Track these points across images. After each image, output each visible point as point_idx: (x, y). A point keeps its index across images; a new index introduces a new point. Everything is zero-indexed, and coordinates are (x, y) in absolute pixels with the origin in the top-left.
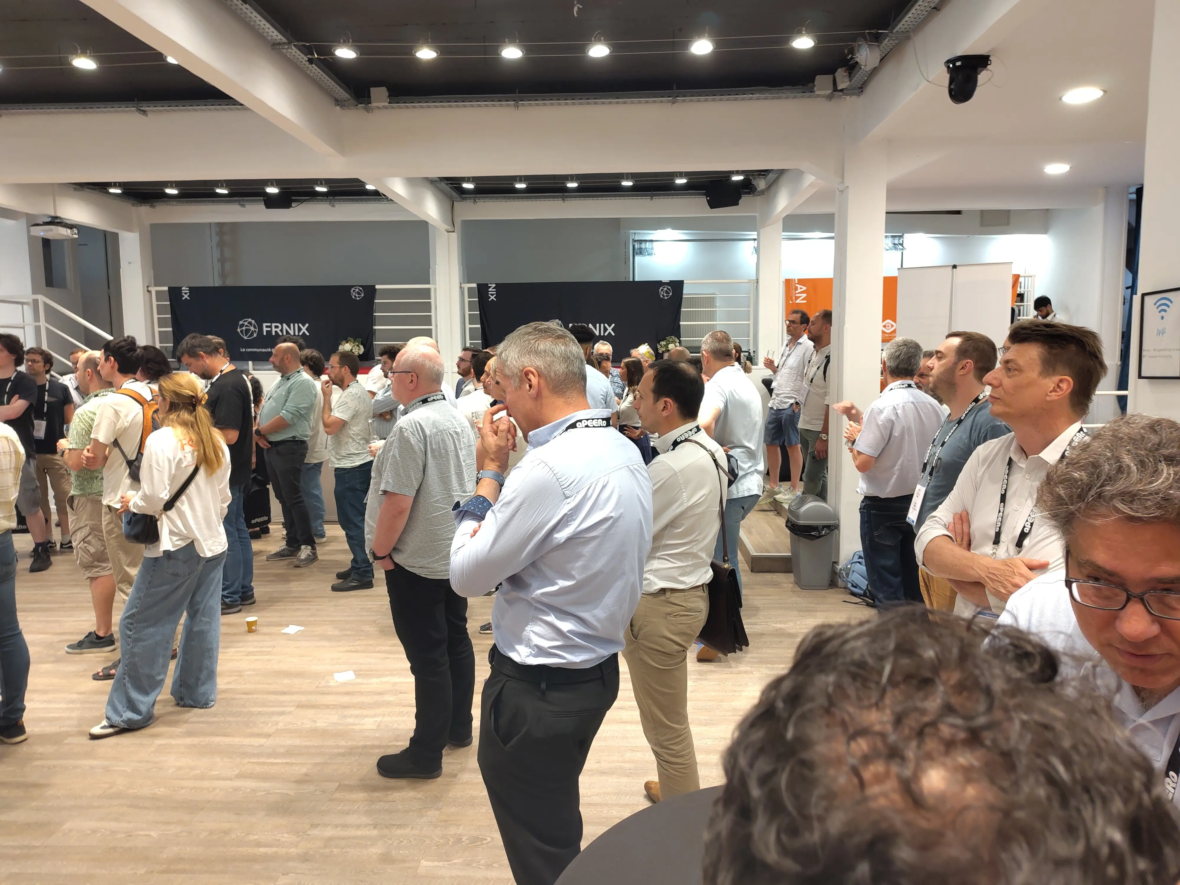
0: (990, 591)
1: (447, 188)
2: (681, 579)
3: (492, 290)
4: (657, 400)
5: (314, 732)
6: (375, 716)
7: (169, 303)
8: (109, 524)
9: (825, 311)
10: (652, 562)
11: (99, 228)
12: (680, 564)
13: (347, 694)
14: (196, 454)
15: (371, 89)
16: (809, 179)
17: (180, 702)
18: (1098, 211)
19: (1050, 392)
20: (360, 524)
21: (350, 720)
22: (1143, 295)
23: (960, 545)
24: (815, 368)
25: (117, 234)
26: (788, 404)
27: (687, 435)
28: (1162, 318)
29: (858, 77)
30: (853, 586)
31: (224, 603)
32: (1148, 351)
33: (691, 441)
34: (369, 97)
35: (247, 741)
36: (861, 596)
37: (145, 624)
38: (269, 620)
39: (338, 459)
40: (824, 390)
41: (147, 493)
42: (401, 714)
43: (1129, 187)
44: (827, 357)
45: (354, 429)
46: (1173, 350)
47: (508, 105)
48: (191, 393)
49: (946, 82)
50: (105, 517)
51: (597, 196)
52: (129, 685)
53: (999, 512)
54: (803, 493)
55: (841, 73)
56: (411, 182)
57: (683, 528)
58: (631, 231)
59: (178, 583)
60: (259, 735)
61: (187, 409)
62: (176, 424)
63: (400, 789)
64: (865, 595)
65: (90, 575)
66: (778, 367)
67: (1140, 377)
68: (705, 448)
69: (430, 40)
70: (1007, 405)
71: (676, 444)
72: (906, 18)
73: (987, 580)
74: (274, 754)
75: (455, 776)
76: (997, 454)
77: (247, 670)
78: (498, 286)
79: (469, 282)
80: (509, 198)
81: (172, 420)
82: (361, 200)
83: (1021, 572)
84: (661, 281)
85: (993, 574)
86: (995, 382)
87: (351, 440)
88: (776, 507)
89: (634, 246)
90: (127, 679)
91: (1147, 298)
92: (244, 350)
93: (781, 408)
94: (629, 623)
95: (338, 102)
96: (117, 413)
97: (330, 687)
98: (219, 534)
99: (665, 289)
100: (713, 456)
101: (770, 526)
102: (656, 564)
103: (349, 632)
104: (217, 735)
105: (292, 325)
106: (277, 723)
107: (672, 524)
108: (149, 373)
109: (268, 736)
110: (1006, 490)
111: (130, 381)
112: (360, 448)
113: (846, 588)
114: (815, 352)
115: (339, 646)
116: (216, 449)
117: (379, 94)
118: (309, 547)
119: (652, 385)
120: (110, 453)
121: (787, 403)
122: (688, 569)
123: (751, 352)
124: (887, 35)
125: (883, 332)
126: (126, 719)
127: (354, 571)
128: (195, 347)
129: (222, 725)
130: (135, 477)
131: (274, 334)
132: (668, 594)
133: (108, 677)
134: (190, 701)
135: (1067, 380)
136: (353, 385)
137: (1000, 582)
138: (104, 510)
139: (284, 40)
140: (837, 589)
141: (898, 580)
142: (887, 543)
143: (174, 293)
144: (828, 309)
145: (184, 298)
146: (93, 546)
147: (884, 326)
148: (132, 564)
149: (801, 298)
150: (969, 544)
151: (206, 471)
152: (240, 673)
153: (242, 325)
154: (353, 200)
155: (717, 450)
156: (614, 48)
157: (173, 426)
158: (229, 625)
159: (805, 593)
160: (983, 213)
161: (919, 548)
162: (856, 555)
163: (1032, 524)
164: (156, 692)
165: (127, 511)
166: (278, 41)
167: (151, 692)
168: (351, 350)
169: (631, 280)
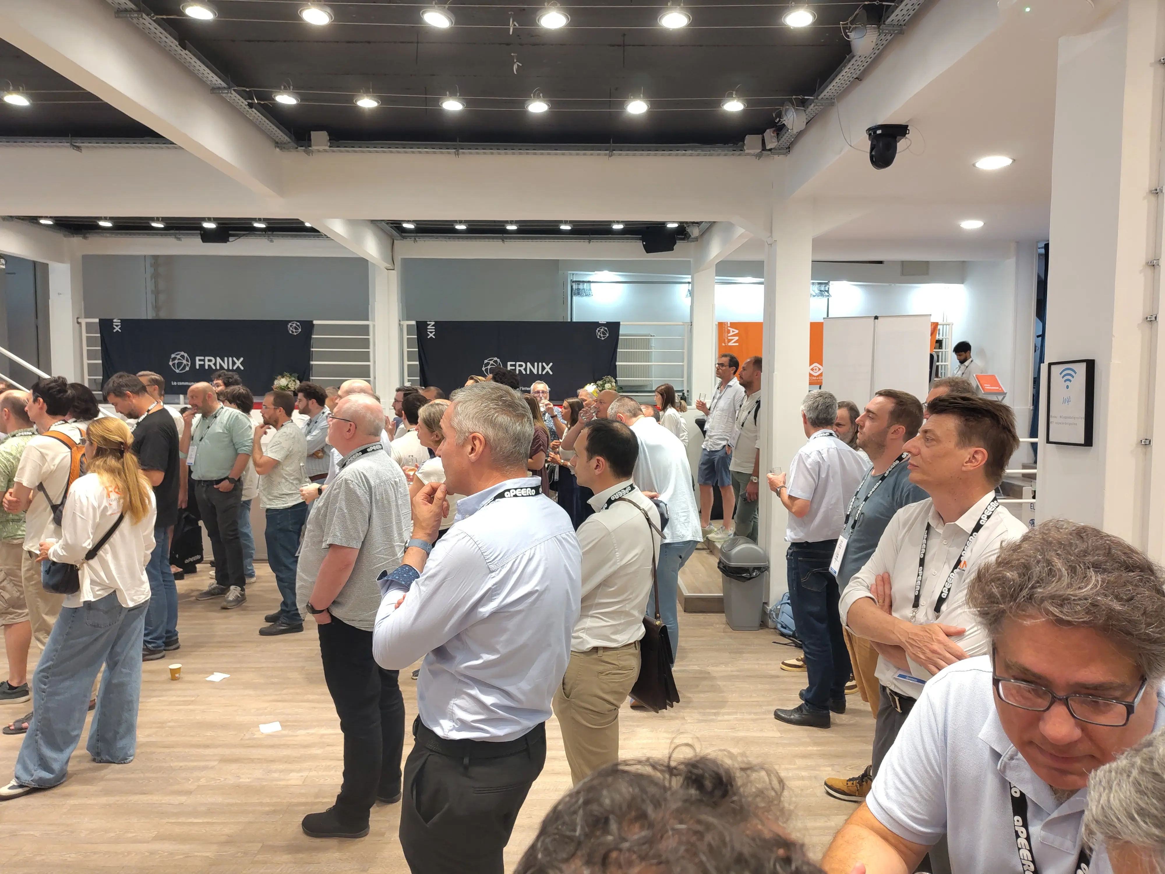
0: (909, 655)
1: (388, 228)
2: (614, 637)
3: (431, 328)
4: (590, 458)
5: (238, 788)
6: (300, 771)
7: (99, 335)
8: (28, 570)
9: (756, 357)
10: (585, 620)
11: (28, 258)
12: (612, 622)
13: (272, 746)
14: (122, 501)
15: (312, 133)
16: (740, 231)
17: (96, 758)
18: (1010, 263)
19: (966, 463)
20: (291, 567)
21: (276, 775)
22: (1050, 365)
23: (882, 607)
24: (746, 413)
25: (48, 264)
26: (721, 446)
27: (621, 494)
28: (1067, 387)
29: (786, 138)
30: (782, 627)
31: (146, 649)
32: (1055, 417)
33: (624, 500)
34: (310, 140)
35: (166, 799)
36: (790, 636)
37: (61, 677)
38: (193, 666)
39: (270, 500)
40: (755, 434)
41: (69, 541)
42: (328, 768)
43: (1038, 242)
44: (757, 402)
45: (287, 469)
46: (1078, 418)
47: (449, 153)
48: (120, 440)
49: (868, 149)
50: (24, 562)
51: (536, 238)
52: (41, 742)
53: (918, 575)
54: (735, 534)
55: (769, 134)
56: (353, 223)
57: (616, 587)
58: (569, 272)
59: (97, 635)
60: (179, 793)
61: (114, 455)
62: (102, 471)
63: (325, 849)
64: (793, 636)
65: (4, 622)
66: (709, 409)
67: (1048, 441)
68: (639, 508)
69: (371, 90)
70: (924, 473)
71: (610, 502)
72: (831, 87)
73: (907, 645)
74: (195, 813)
75: (383, 834)
76: (916, 519)
77: (169, 722)
78: (437, 324)
79: (408, 319)
80: (449, 238)
81: (98, 467)
82: (300, 236)
83: (939, 638)
84: (598, 323)
85: (913, 639)
86: (914, 451)
87: (283, 480)
88: (709, 546)
89: (572, 287)
90: (40, 735)
91: (1053, 367)
92: (175, 383)
93: (713, 450)
94: (562, 682)
95: (278, 144)
96: (43, 456)
97: (254, 739)
98: (143, 583)
99: (602, 330)
100: (646, 514)
101: (703, 565)
102: (588, 623)
103: (276, 680)
104: (136, 794)
105: (226, 359)
106: (199, 779)
107: (605, 583)
108: (75, 411)
109: (189, 793)
110: (924, 554)
111: (59, 423)
112: (294, 488)
113: (775, 628)
114: (746, 397)
115: (265, 695)
116: (142, 496)
117: (320, 138)
118: (239, 588)
119: (586, 443)
120: (34, 496)
121: (720, 444)
122: (620, 628)
123: (685, 392)
124: (813, 101)
125: (810, 375)
126: (37, 778)
127: (284, 614)
128: (122, 386)
129: (140, 782)
130: (58, 521)
131: (207, 367)
132: (600, 652)
133: (20, 730)
134: (107, 756)
135: (982, 452)
136: (288, 424)
137: (919, 648)
138: (25, 556)
139: (224, 85)
140: (767, 630)
141: (823, 626)
142: (814, 589)
143: (105, 325)
144: (759, 356)
145: (115, 331)
146: (7, 591)
147: (812, 369)
148: (51, 612)
149: (733, 341)
150: (891, 606)
151: (131, 518)
152: (162, 725)
153: (174, 359)
154: (292, 236)
155: (650, 508)
156: (553, 104)
157: (99, 473)
158: (151, 672)
159: (737, 634)
160: (903, 264)
161: (843, 608)
162: (785, 597)
163: (949, 590)
164: (71, 748)
165: (46, 559)
166: (217, 86)
167: (66, 748)
168: (287, 385)
169: (569, 320)
